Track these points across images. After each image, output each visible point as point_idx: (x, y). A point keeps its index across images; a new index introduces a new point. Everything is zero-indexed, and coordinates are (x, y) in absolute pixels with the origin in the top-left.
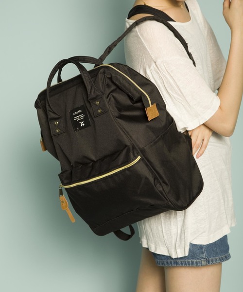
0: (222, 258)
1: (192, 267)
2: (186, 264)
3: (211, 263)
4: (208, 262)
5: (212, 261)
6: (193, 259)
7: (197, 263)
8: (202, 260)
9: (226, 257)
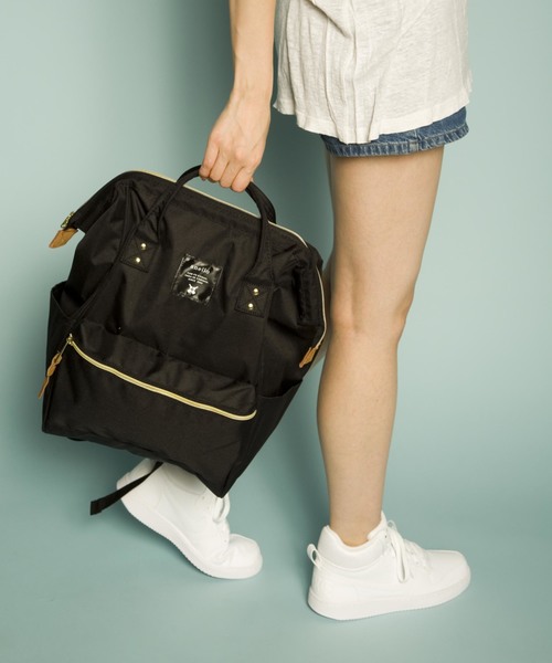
0: (449, 135)
1: (390, 156)
2: (377, 151)
3: (427, 145)
4: (423, 144)
5: (430, 142)
6: (392, 140)
7: (399, 147)
8: (411, 141)
9: (458, 133)
